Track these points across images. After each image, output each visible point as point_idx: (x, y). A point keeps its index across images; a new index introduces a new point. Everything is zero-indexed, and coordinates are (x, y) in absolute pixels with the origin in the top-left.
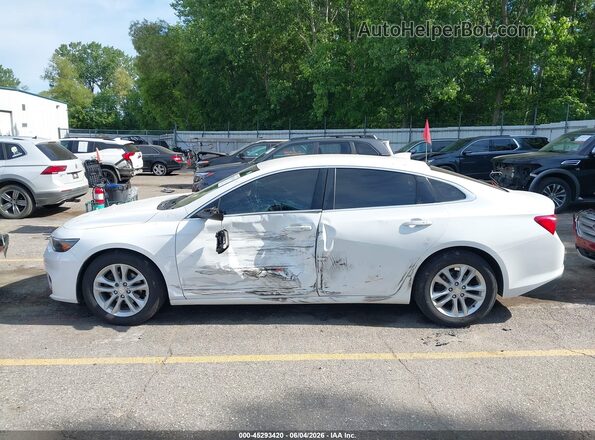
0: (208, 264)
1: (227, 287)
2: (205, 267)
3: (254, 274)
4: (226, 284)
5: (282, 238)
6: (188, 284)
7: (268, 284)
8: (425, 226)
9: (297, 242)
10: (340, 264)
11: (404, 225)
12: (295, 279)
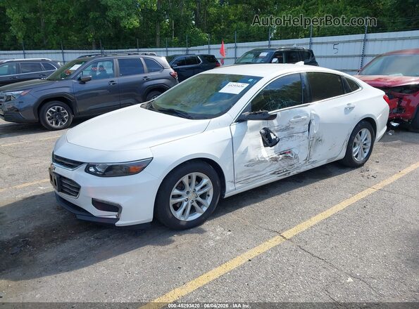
0: (252, 157)
1: (259, 174)
2: (250, 161)
3: (275, 160)
4: (259, 171)
5: (287, 128)
6: (239, 177)
7: (283, 165)
8: (353, 108)
9: (296, 130)
10: (319, 140)
11: (346, 108)
12: (296, 158)
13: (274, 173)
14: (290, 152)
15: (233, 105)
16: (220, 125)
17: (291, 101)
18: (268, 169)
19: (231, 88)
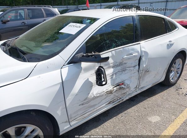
3: (110, 92)
5: (121, 64)
6: (73, 116)
7: (117, 95)
8: (173, 44)
9: (128, 65)
10: (147, 71)
11: (168, 45)
12: (128, 87)
13: (108, 104)
14: (123, 84)
15: (67, 46)
16: (49, 69)
17: (124, 40)
18: (104, 101)
19: (70, 29)
